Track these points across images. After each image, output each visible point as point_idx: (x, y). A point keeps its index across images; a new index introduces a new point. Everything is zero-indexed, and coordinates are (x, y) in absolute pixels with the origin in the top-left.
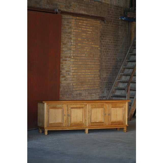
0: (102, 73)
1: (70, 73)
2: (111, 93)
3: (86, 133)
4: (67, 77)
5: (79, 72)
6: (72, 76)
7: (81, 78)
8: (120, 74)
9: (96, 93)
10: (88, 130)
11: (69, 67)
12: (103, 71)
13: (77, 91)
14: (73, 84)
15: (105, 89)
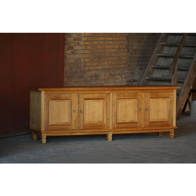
0: (131, 42)
1: (80, 42)
2: (147, 74)
3: (109, 140)
4: (75, 48)
5: (95, 41)
6: (83, 47)
7: (98, 51)
8: (161, 43)
10: (111, 135)
12: (133, 38)
13: (92, 71)
14: (84, 60)
15: (137, 67)
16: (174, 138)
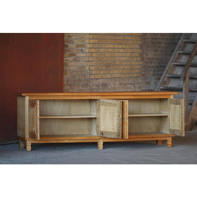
0: (145, 50)
1: (84, 49)
3: (99, 149)
4: (78, 55)
5: (102, 48)
6: (88, 54)
7: (105, 58)
9: (134, 84)
11: (83, 38)
12: (148, 46)
13: (99, 80)
14: (89, 68)
15: (153, 77)
16: (172, 147)
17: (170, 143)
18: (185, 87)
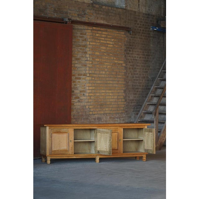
0: (128, 94)
1: (85, 93)
2: (139, 118)
3: (97, 162)
4: (81, 98)
5: (98, 93)
6: (88, 97)
7: (100, 100)
8: (151, 95)
9: (120, 118)
11: (85, 86)
12: (129, 91)
13: (96, 115)
14: (89, 107)
15: (133, 113)
16: (146, 161)
17: (145, 159)
18: (156, 120)
